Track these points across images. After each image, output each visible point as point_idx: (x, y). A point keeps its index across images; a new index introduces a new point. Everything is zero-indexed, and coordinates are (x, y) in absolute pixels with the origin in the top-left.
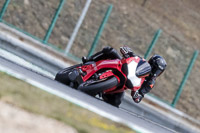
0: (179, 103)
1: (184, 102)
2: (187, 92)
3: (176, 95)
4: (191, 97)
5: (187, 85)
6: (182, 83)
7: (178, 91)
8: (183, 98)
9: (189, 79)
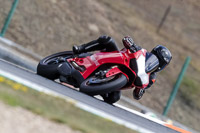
0: (7, 32)
1: (13, 31)
2: (16, 21)
3: (5, 24)
4: (21, 27)
5: (15, 14)
6: (10, 12)
7: (7, 20)
8: (12, 27)
9: (18, 8)
